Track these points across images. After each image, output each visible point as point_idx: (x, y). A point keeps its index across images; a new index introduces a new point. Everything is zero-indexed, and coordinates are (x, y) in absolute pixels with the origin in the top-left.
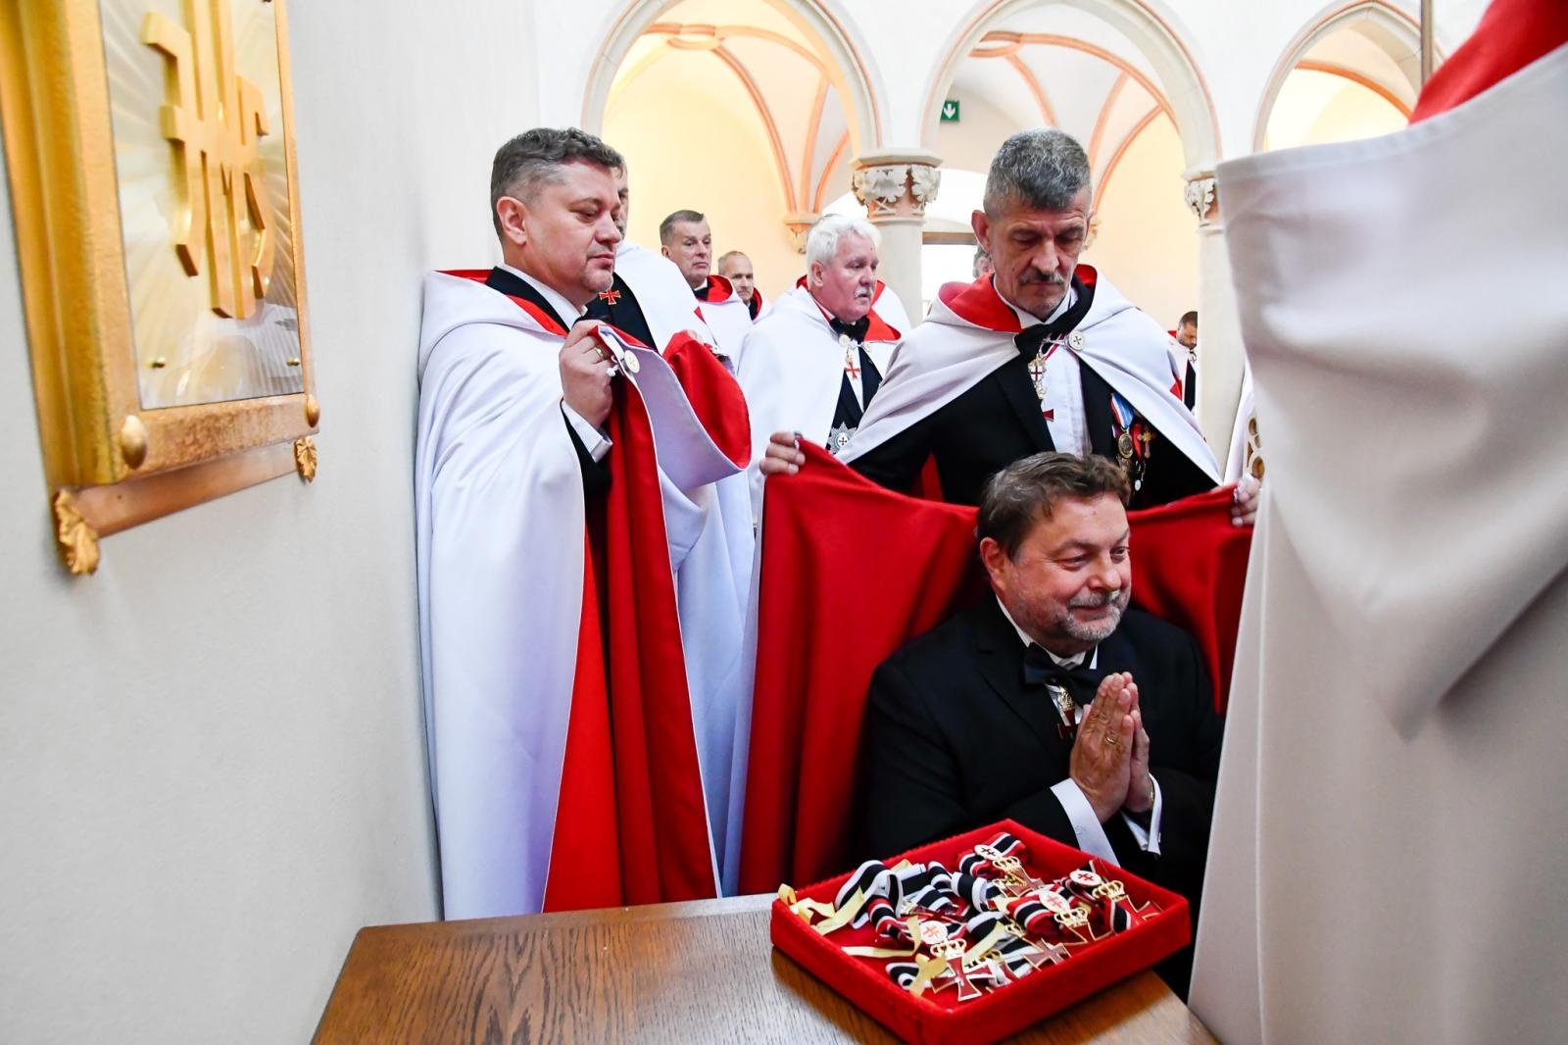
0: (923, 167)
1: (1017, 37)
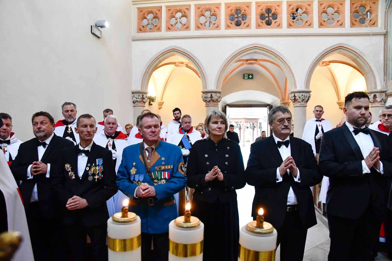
0: (215, 93)
1: (256, 60)
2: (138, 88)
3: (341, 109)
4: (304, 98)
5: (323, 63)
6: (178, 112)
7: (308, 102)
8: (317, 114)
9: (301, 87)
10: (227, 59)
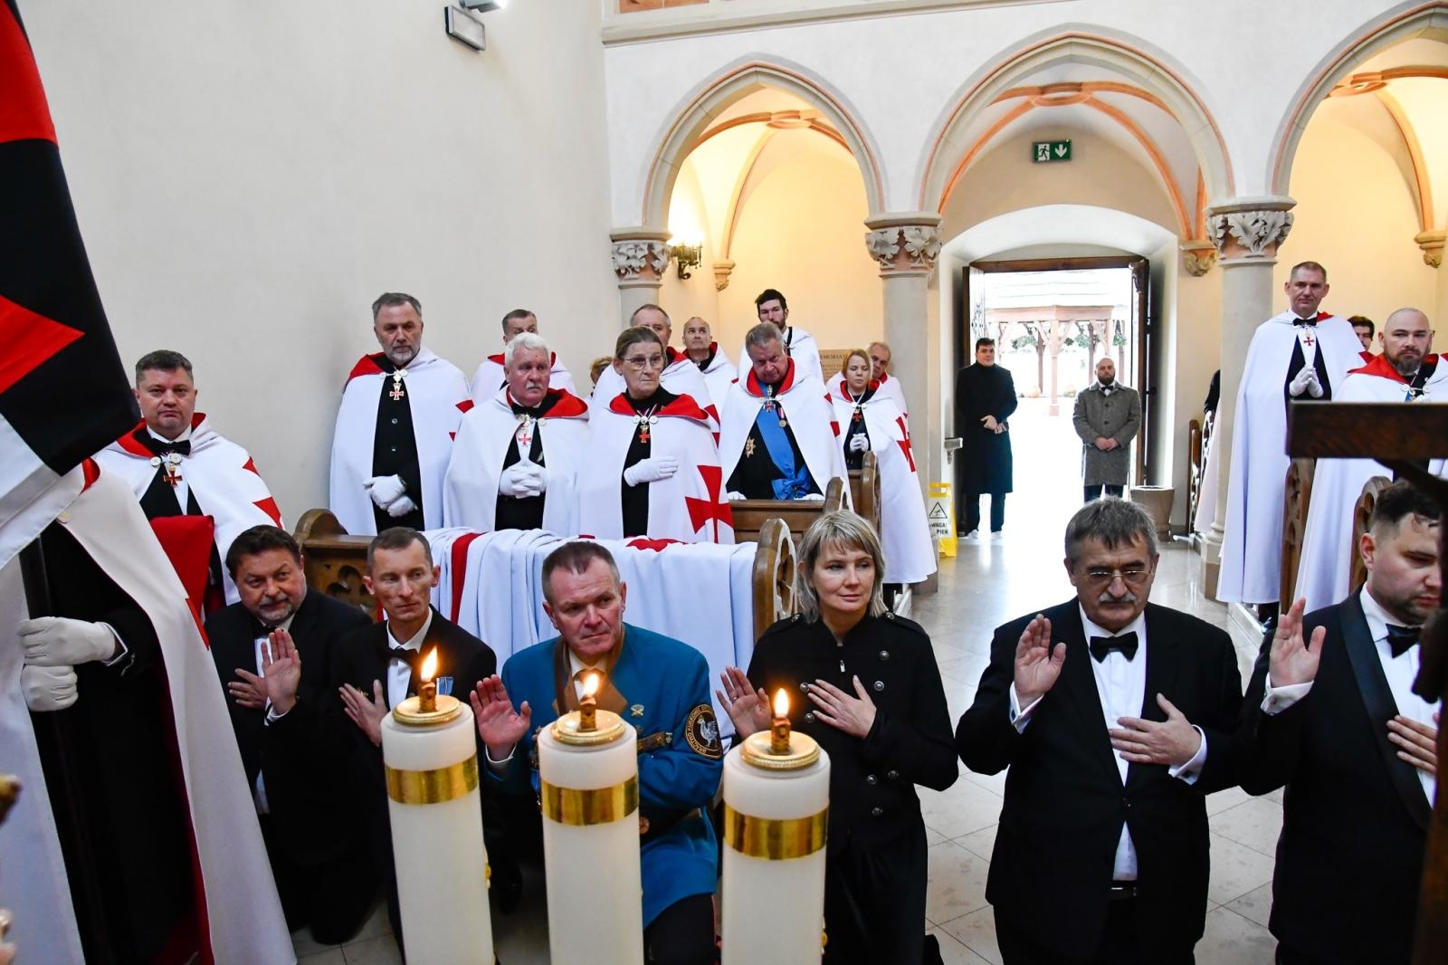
0: (914, 227)
1: (1078, 87)
2: (630, 220)
3: (1431, 264)
4: (1262, 233)
5: (1357, 80)
6: (775, 303)
7: (1281, 248)
8: (1302, 297)
9: (1250, 186)
10: (958, 94)
